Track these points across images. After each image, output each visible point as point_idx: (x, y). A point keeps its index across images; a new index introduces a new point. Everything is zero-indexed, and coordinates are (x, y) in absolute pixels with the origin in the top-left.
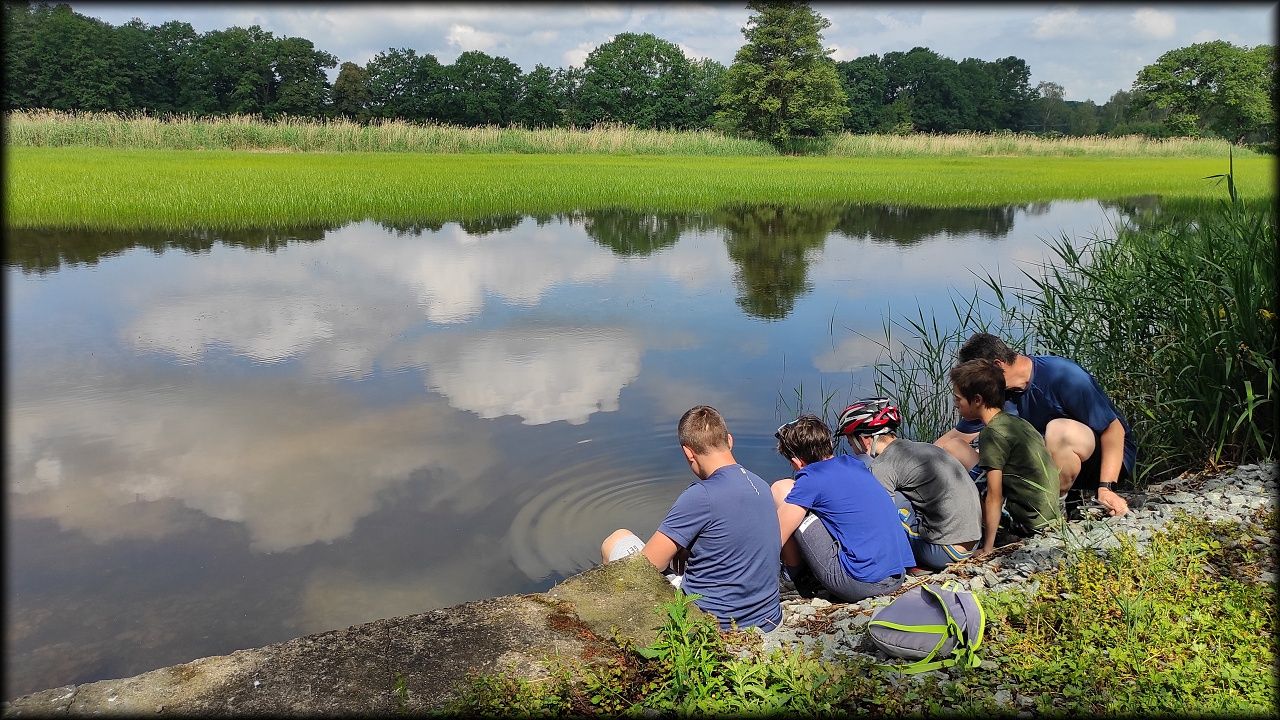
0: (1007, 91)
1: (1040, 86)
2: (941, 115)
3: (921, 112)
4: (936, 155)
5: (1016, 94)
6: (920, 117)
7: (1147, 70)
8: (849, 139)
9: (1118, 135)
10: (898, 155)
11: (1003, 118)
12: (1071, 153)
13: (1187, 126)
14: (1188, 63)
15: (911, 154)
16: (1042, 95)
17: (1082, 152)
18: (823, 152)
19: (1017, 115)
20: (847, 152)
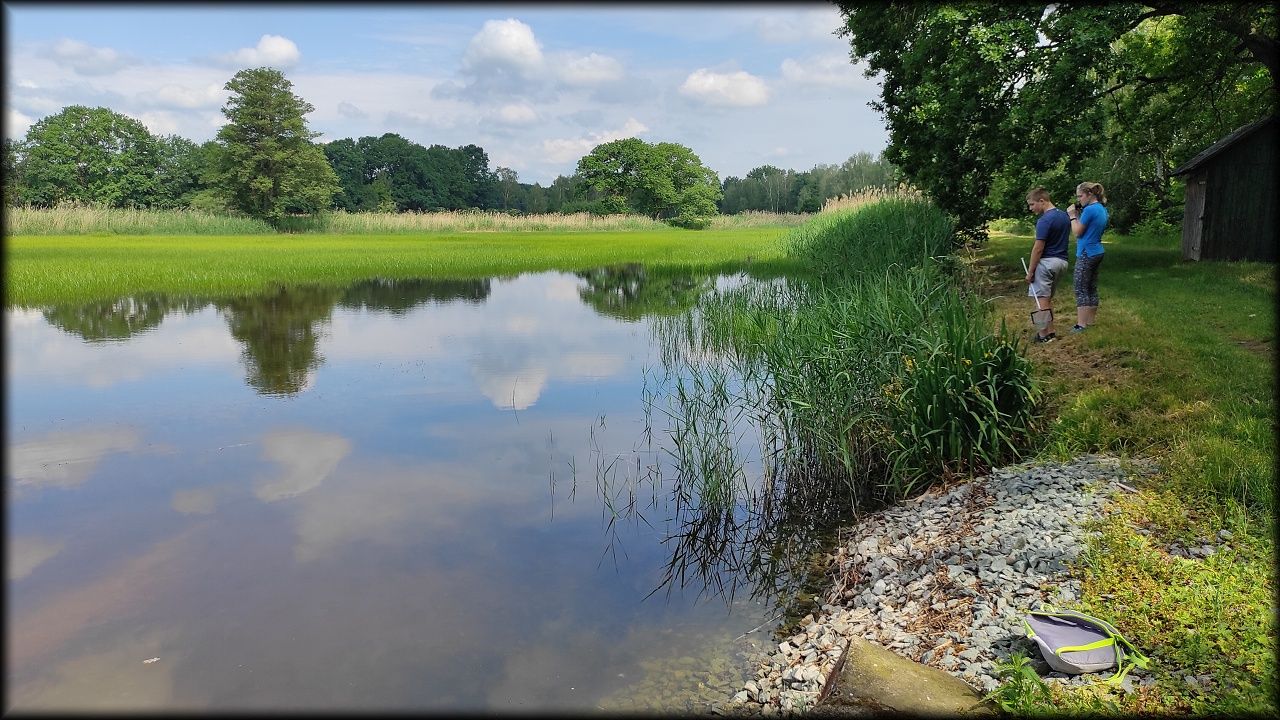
0: (471, 174)
1: (499, 170)
2: (418, 195)
3: (400, 192)
4: (426, 231)
5: (479, 178)
6: (399, 197)
7: (585, 160)
8: (342, 217)
9: (567, 213)
10: (393, 231)
11: (471, 198)
12: (536, 228)
13: (619, 205)
14: (613, 155)
15: (404, 231)
16: (501, 179)
17: (546, 227)
18: (321, 229)
19: (481, 195)
20: (343, 230)
